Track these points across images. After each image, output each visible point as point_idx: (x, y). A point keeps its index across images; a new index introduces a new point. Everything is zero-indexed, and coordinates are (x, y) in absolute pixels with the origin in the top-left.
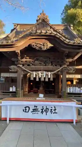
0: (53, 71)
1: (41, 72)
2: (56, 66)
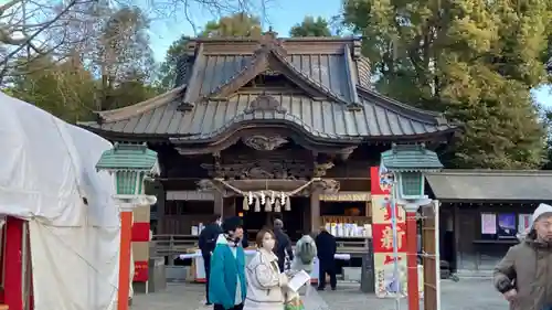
1: (266, 192)
2: (298, 179)
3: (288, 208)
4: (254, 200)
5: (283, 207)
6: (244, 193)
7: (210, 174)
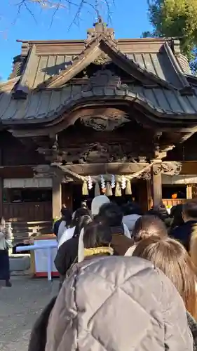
0: (132, 173)
1: (106, 176)
2: (138, 162)
3: (129, 191)
4: (94, 185)
5: (123, 191)
6: (83, 178)
7: (47, 158)
